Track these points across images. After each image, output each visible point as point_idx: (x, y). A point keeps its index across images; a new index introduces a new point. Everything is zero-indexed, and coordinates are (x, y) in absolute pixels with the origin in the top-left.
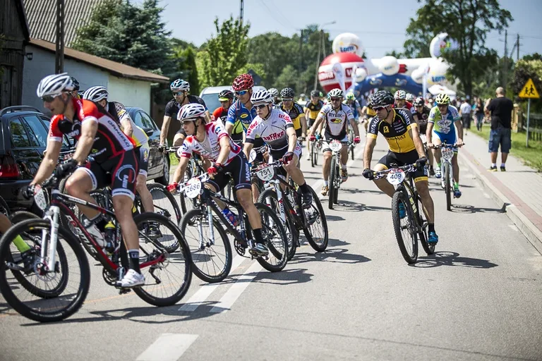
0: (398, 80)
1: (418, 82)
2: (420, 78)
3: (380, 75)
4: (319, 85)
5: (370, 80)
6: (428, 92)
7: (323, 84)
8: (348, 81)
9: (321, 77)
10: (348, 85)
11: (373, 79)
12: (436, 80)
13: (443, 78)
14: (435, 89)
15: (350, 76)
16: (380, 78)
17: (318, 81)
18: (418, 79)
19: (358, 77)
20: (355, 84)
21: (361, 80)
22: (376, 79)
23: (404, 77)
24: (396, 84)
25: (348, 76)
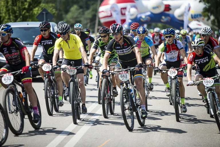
0: (163, 17)
1: (180, 19)
2: (182, 15)
3: (149, 13)
4: (99, 22)
5: (141, 17)
6: (188, 27)
7: (103, 21)
8: (123, 18)
9: (101, 15)
10: (123, 21)
11: (143, 16)
12: (194, 17)
13: (200, 15)
14: (193, 25)
15: (125, 14)
16: (149, 16)
17: (99, 18)
18: (179, 16)
19: (132, 15)
20: (128, 21)
21: (133, 17)
22: (146, 16)
23: (168, 15)
24: (162, 21)
25: (123, 14)
